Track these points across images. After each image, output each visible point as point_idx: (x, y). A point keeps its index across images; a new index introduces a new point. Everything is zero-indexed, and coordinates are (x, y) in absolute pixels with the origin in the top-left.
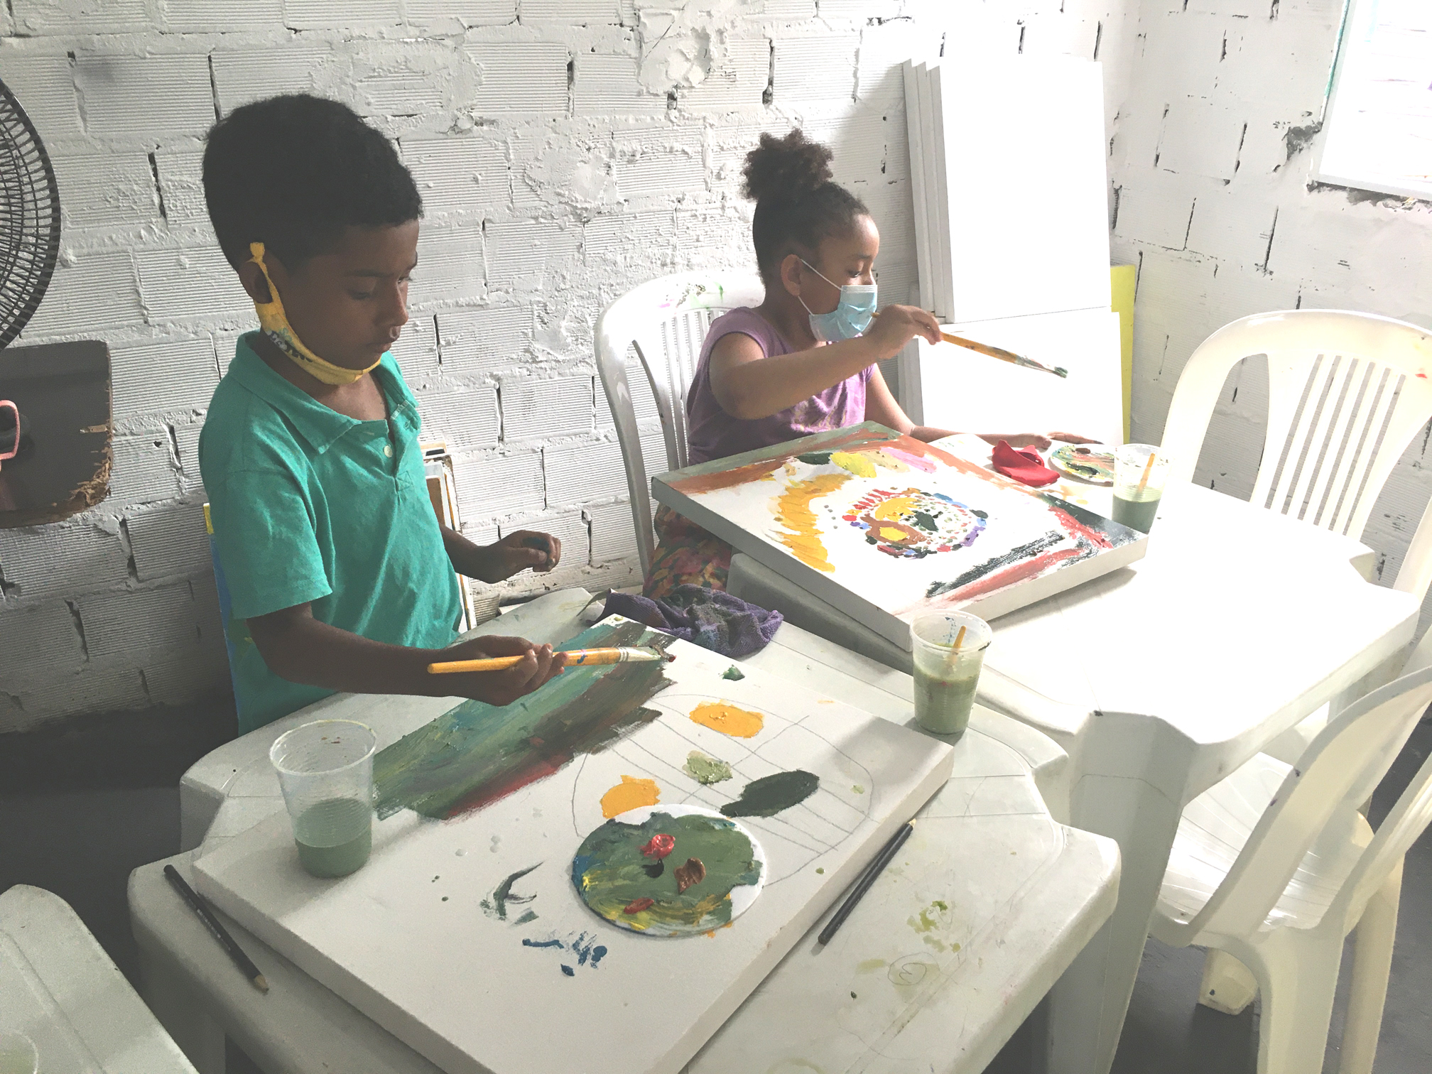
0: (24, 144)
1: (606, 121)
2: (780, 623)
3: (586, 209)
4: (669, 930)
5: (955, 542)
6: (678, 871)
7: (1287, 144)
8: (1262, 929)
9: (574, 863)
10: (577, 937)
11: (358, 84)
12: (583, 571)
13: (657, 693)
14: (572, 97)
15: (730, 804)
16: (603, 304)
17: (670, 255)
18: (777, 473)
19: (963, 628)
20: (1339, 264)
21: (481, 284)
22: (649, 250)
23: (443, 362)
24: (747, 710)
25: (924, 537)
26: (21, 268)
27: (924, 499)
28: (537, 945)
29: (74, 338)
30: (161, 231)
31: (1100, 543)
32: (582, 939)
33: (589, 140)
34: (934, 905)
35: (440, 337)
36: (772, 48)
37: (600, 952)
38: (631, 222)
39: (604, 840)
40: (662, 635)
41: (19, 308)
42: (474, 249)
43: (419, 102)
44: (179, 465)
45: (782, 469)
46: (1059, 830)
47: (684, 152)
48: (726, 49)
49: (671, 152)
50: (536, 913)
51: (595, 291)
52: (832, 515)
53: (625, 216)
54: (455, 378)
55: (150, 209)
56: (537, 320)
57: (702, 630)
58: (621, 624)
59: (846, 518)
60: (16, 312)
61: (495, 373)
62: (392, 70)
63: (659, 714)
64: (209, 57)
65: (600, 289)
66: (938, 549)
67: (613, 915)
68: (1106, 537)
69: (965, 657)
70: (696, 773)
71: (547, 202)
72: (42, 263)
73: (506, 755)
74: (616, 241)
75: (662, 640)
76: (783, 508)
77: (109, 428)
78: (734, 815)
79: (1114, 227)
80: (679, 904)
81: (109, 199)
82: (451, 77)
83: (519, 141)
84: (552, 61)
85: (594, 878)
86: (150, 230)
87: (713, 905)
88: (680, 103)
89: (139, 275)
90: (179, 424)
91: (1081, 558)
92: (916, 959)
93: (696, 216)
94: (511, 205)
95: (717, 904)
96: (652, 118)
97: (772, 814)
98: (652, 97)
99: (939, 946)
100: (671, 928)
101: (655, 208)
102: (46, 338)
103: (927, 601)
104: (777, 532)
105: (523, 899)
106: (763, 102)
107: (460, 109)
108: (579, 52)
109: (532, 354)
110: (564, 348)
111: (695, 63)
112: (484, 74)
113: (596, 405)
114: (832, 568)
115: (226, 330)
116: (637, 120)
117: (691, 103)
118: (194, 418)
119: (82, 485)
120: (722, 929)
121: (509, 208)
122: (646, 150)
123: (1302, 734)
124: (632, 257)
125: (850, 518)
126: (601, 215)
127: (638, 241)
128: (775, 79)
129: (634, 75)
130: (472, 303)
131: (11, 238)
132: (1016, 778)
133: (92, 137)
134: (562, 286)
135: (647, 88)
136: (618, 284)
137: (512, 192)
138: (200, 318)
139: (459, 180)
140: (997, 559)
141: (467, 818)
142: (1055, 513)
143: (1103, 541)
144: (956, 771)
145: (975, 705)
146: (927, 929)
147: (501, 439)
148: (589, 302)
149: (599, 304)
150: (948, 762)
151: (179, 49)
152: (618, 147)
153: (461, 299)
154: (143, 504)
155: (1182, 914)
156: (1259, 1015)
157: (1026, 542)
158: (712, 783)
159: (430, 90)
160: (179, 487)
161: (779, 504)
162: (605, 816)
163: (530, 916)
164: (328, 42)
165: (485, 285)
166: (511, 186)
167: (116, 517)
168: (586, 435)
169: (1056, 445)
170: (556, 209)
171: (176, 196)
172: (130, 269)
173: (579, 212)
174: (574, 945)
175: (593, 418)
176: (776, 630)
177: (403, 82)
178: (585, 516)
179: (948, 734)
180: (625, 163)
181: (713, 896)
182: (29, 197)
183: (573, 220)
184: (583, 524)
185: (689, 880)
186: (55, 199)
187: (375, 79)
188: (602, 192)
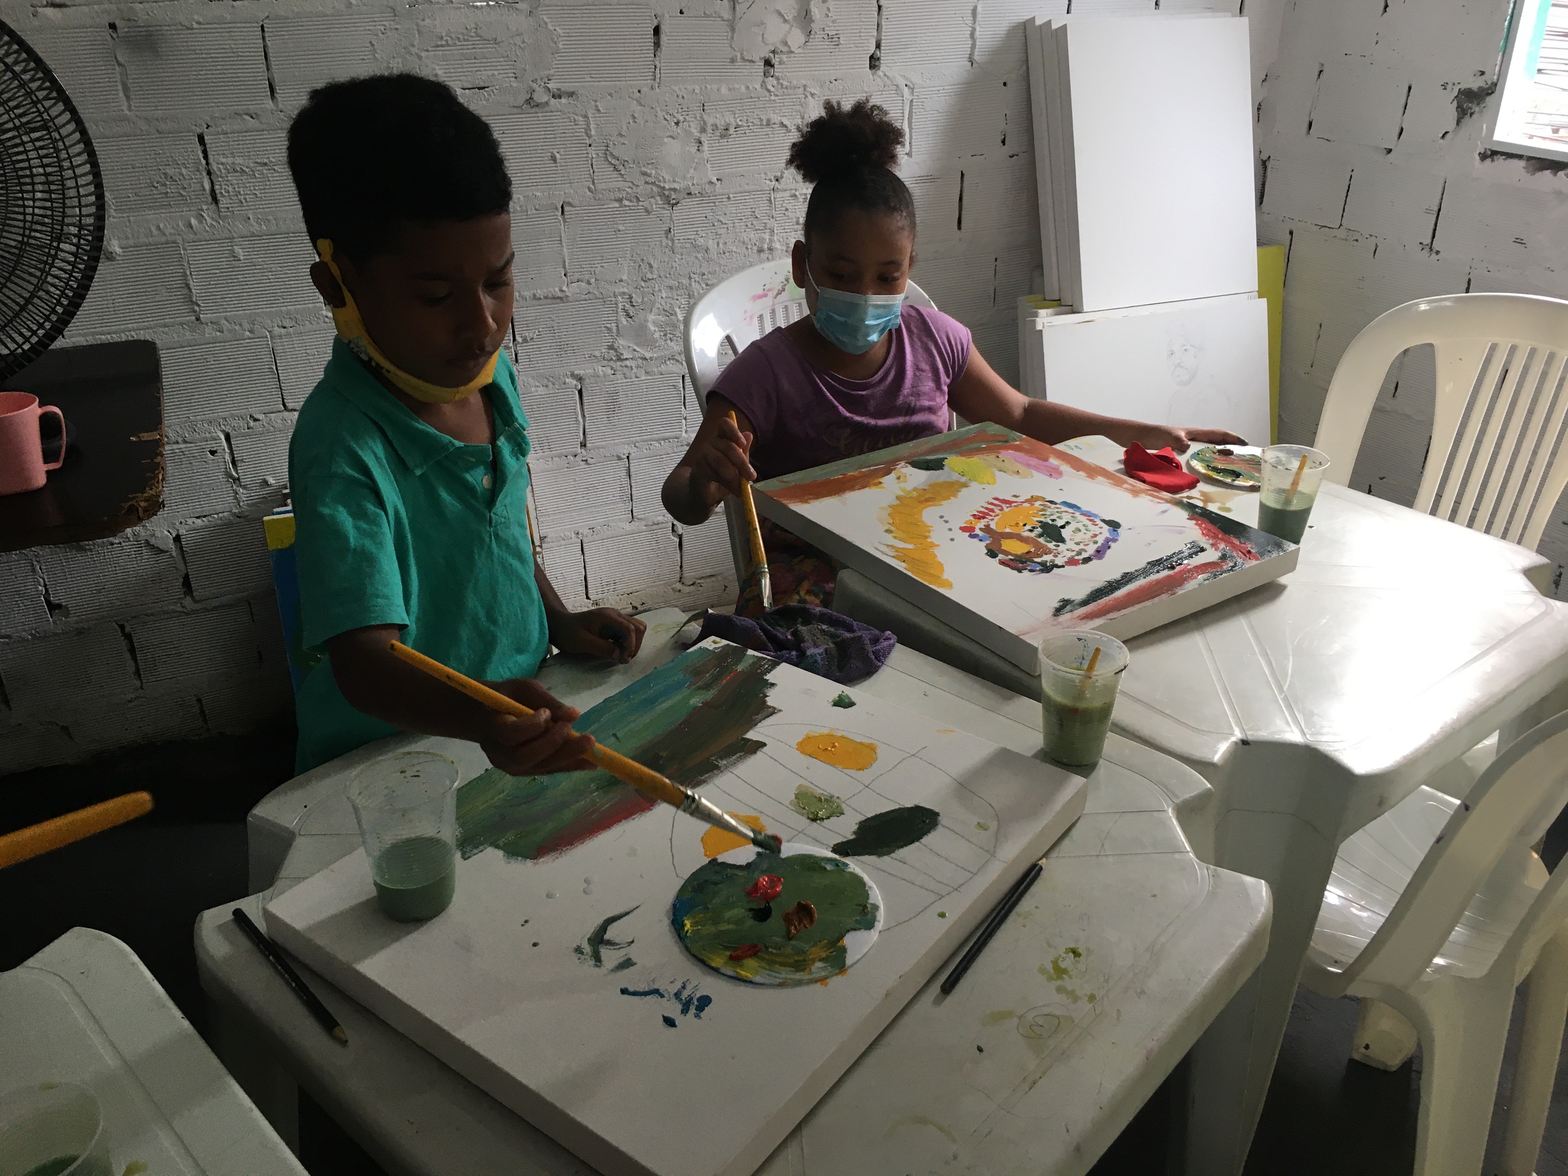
0: (64, 125)
1: (696, 91)
2: (893, 645)
3: (675, 190)
4: (779, 978)
5: (1085, 555)
6: (787, 914)
7: (1457, 108)
8: (1424, 978)
9: (674, 905)
10: (678, 985)
11: (423, 54)
12: (673, 589)
13: (760, 722)
14: (658, 66)
15: (843, 842)
16: (694, 295)
17: (768, 240)
18: (886, 480)
19: (1098, 650)
20: (1515, 242)
21: (560, 274)
22: (744, 235)
23: (520, 361)
24: (859, 741)
25: (1050, 549)
26: (63, 261)
27: (1049, 507)
28: (635, 994)
29: (121, 338)
30: (213, 219)
31: (1245, 555)
32: (684, 987)
33: (678, 113)
34: (1067, 952)
35: (516, 333)
36: (880, 7)
37: (705, 1002)
38: (725, 203)
39: (706, 881)
40: (764, 659)
41: (62, 305)
42: (553, 236)
43: (490, 73)
44: (236, 475)
45: (893, 475)
46: (1202, 871)
47: (783, 125)
48: (829, 9)
49: (768, 124)
50: (634, 960)
51: (685, 281)
52: (948, 526)
53: (718, 197)
54: (533, 377)
55: (199, 195)
56: (622, 313)
57: (809, 653)
58: (719, 648)
59: (963, 529)
60: (59, 310)
61: (576, 372)
62: (461, 37)
63: (764, 745)
64: (262, 27)
65: (690, 278)
66: (1066, 562)
67: (718, 961)
68: (1252, 548)
69: (1099, 681)
70: (804, 808)
71: (632, 182)
72: (86, 255)
73: (597, 789)
74: (708, 225)
75: (764, 664)
76: (893, 519)
77: (161, 436)
78: (847, 855)
79: (1261, 203)
80: (788, 950)
81: (156, 185)
82: (526, 45)
83: (601, 115)
84: (636, 25)
85: (696, 922)
86: (200, 218)
87: (825, 951)
88: (778, 70)
89: (190, 268)
90: (235, 430)
91: (1225, 572)
92: (1047, 1010)
93: (795, 196)
94: (593, 187)
95: (831, 950)
96: (747, 88)
97: (888, 853)
98: (747, 63)
99: (1073, 996)
100: (781, 976)
101: (751, 188)
102: (91, 337)
103: (1055, 620)
104: (888, 546)
105: (620, 944)
106: (870, 68)
107: (536, 80)
108: (666, 15)
109: (616, 350)
110: (650, 343)
111: (794, 25)
112: (562, 41)
113: (687, 407)
114: (950, 585)
115: (284, 327)
116: (730, 90)
117: (790, 70)
118: (252, 423)
119: (134, 498)
120: (835, 978)
121: (589, 188)
122: (740, 123)
123: (1469, 764)
124: (725, 243)
125: (968, 530)
126: (691, 196)
127: (732, 225)
128: (883, 41)
129: (727, 39)
130: (550, 295)
131: (53, 228)
132: (1155, 814)
133: (137, 116)
134: (649, 276)
135: (742, 54)
136: (709, 273)
137: (594, 172)
138: (258, 314)
139: (536, 159)
140: (1131, 573)
141: (557, 858)
142: (1194, 522)
143: (1249, 552)
144: (1089, 808)
145: (1109, 734)
146: (1060, 978)
147: (583, 445)
148: (679, 292)
149: (689, 295)
150: (1081, 796)
151: (228, 17)
152: (710, 121)
153: (539, 291)
154: (198, 518)
155: (1336, 962)
156: (1419, 1073)
157: (1164, 555)
158: (822, 819)
159: (502, 59)
160: (236, 498)
161: (889, 515)
162: (706, 855)
163: (627, 963)
164: (391, 8)
165: (565, 275)
166: (592, 165)
167: (169, 532)
168: (676, 440)
169: (1195, 447)
170: (643, 189)
171: (228, 181)
172: (179, 261)
173: (667, 193)
174: (676, 994)
175: (684, 421)
176: (889, 653)
177: (474, 50)
178: (675, 529)
179: (1080, 766)
180: (717, 138)
181: (826, 941)
182: (70, 183)
183: (660, 202)
184: (673, 538)
185: (799, 924)
186: (99, 186)
187: (443, 48)
188: (692, 171)
